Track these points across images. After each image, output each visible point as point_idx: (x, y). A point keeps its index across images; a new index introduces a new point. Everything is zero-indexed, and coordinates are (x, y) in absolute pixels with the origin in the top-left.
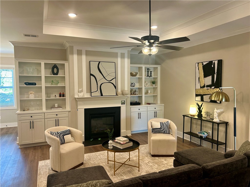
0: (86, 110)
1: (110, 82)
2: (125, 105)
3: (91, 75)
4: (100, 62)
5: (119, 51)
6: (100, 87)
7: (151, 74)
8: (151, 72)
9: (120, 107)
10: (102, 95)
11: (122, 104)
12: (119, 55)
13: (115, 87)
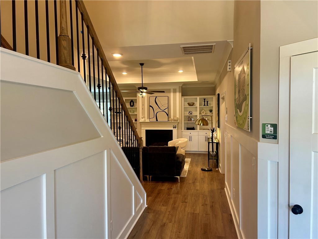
0: (146, 131)
1: (163, 111)
2: (176, 129)
3: (150, 106)
4: (156, 97)
5: (172, 88)
6: (156, 114)
7: (207, 103)
8: (207, 102)
9: (172, 131)
10: (157, 121)
11: (173, 128)
12: (172, 90)
13: (168, 115)
